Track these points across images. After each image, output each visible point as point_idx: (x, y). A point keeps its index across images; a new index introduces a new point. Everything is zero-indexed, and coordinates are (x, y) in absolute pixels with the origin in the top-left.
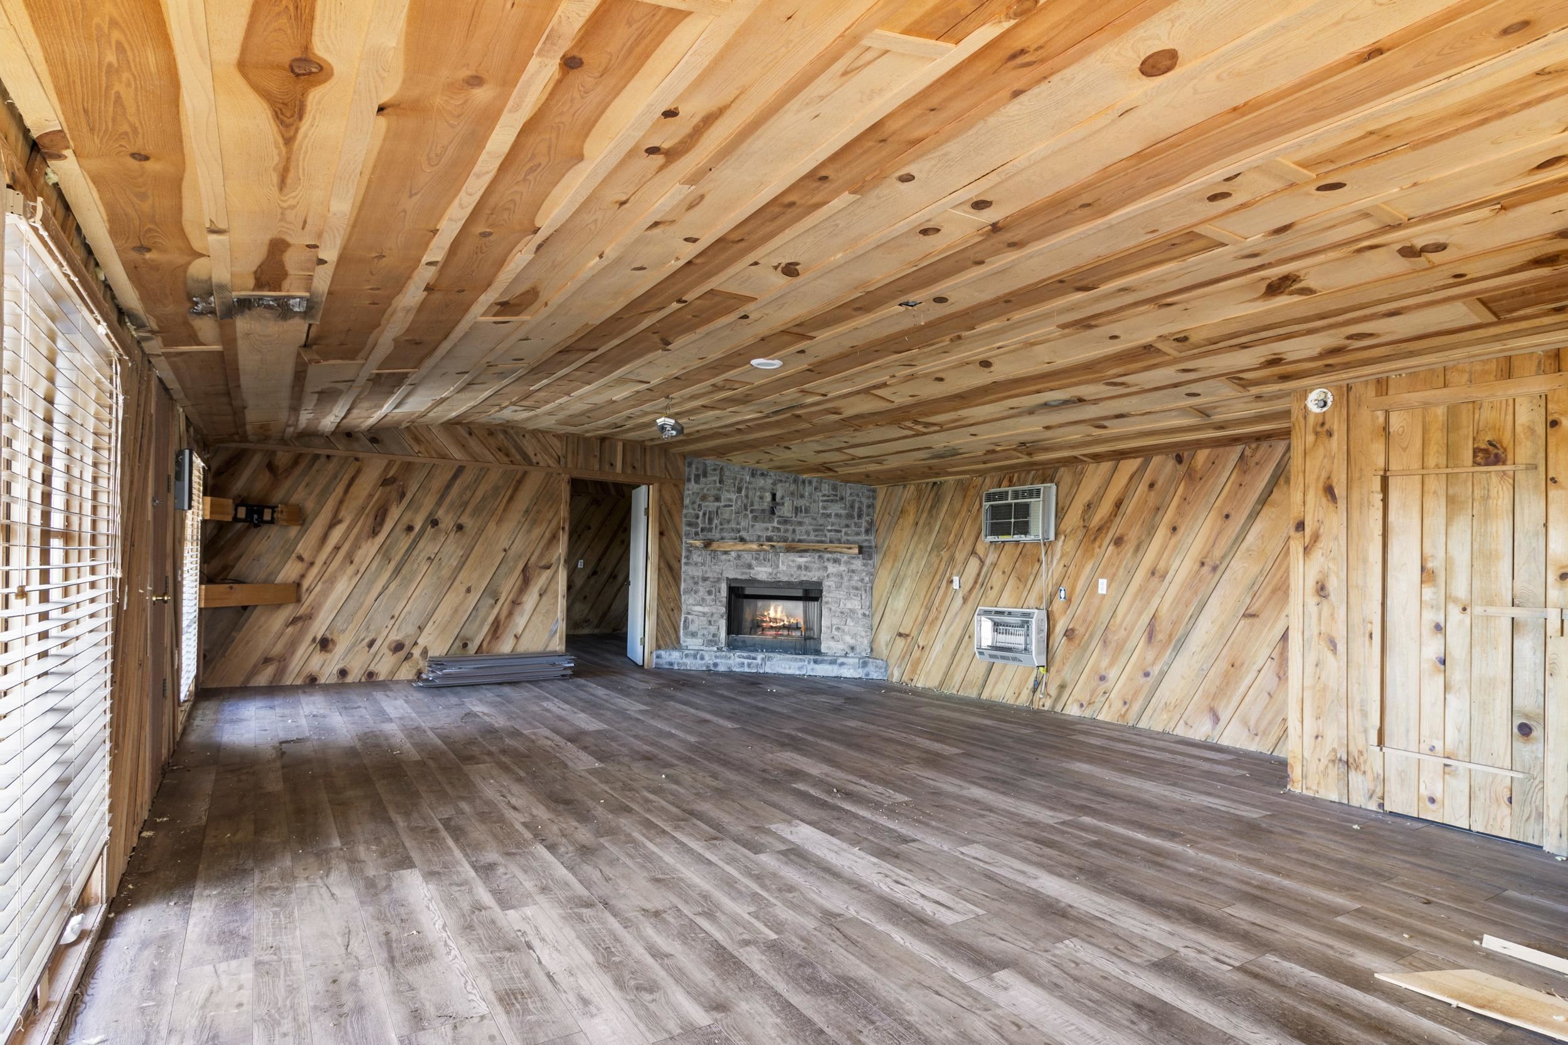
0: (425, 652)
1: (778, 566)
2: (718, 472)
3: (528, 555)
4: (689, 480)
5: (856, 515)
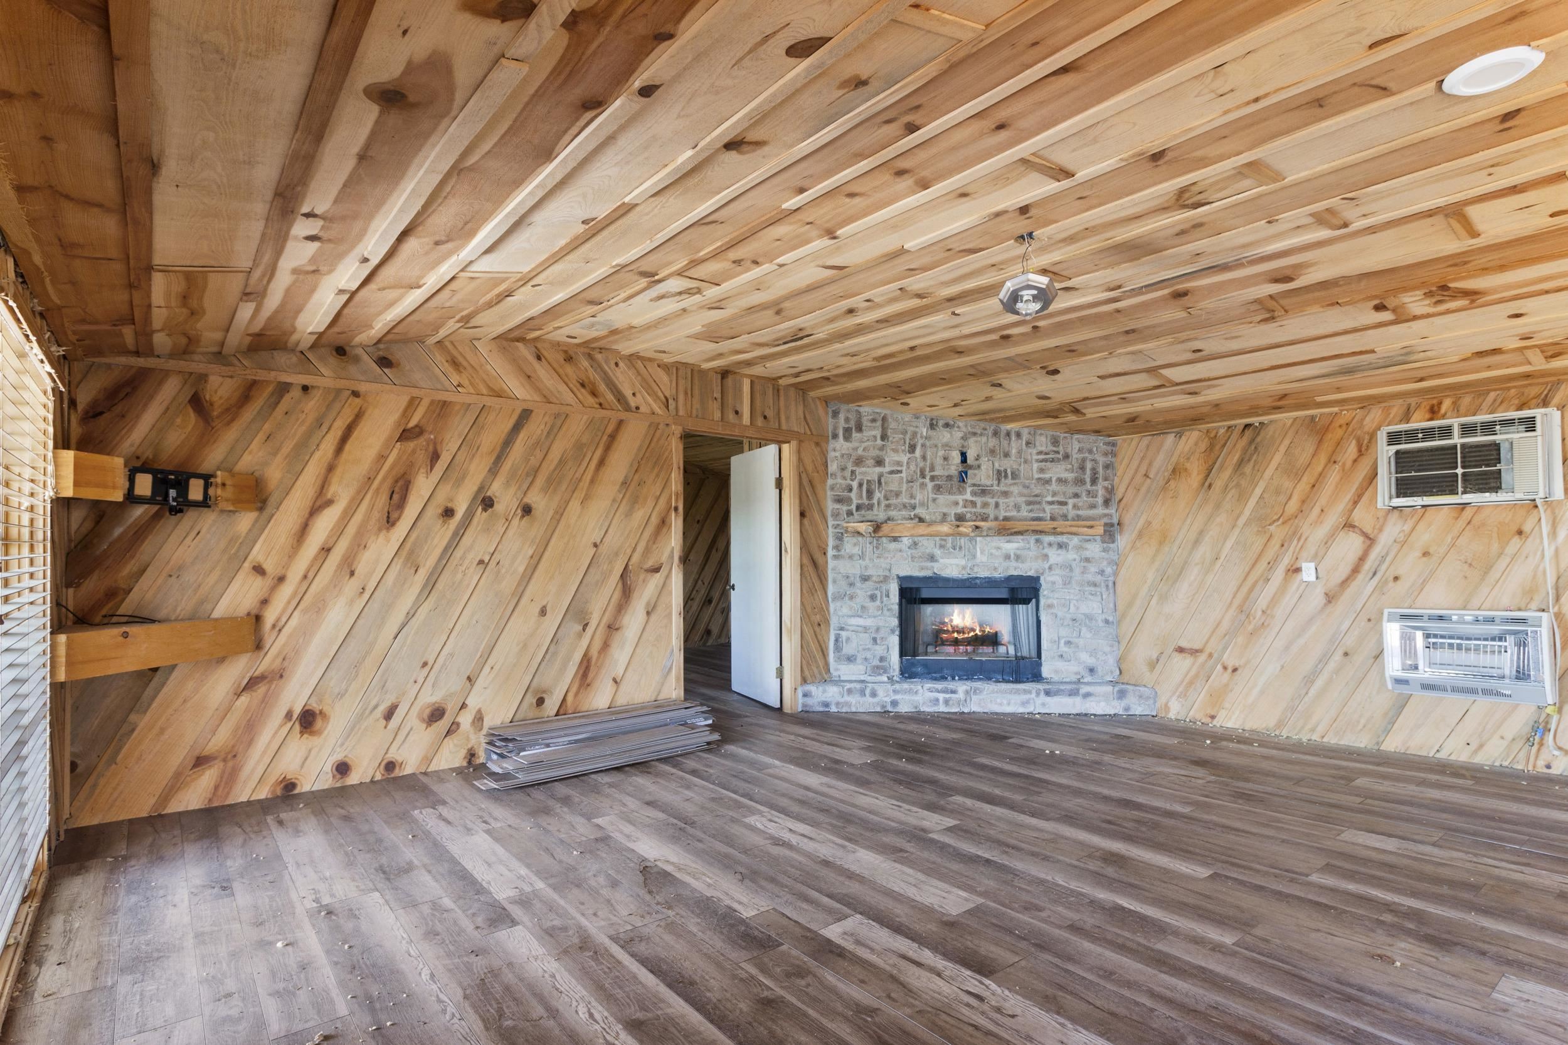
0: (479, 719)
1: (974, 557)
2: (879, 423)
3: (629, 551)
5: (1088, 480)
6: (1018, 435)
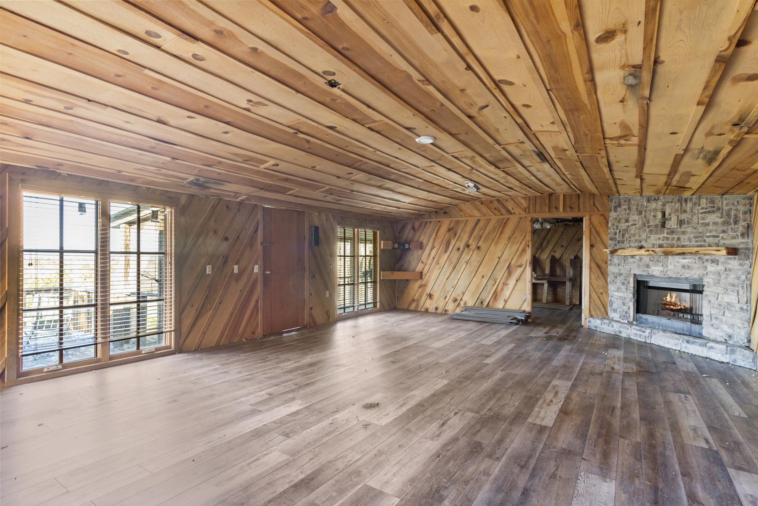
0: (465, 303)
1: (667, 266)
2: (627, 203)
3: (510, 260)
4: (611, 210)
5: (732, 222)
6: (691, 200)
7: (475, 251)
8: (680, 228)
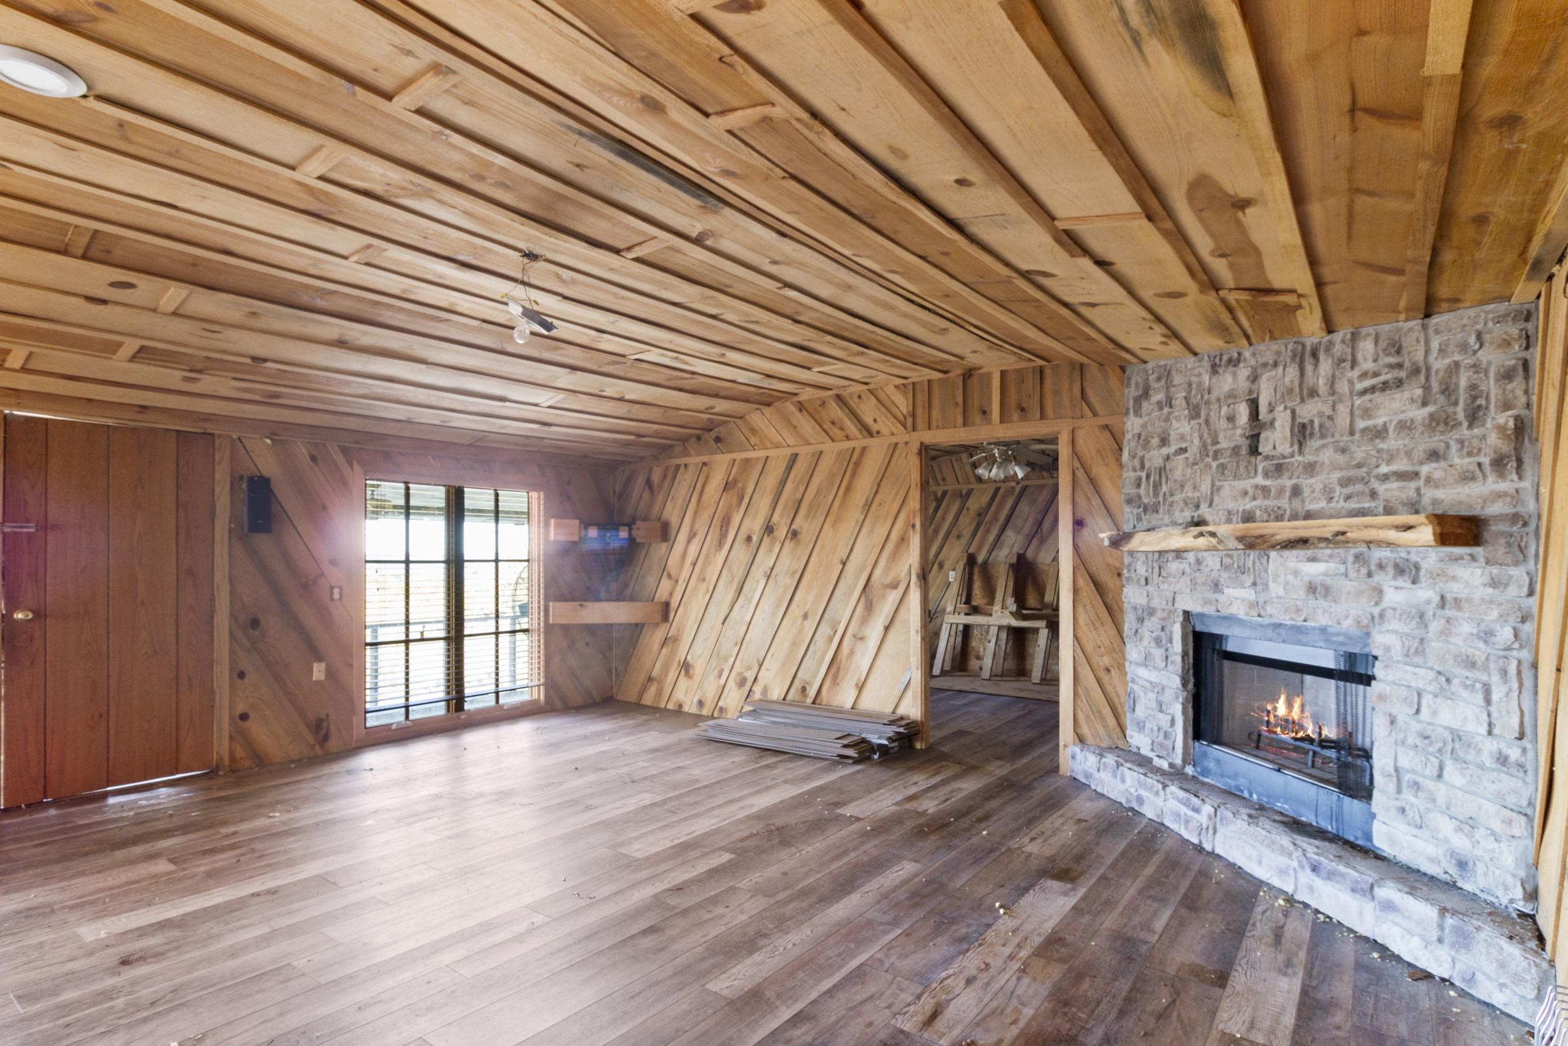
0: (765, 690)
1: (1266, 587)
2: (1163, 383)
3: (869, 570)
4: (1127, 413)
5: (1461, 416)
6: (1329, 349)
7: (787, 544)
8: (1301, 452)
